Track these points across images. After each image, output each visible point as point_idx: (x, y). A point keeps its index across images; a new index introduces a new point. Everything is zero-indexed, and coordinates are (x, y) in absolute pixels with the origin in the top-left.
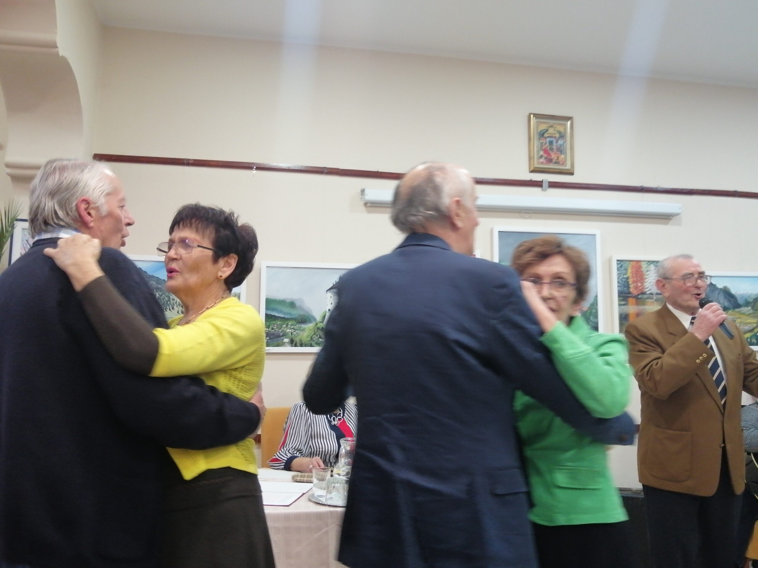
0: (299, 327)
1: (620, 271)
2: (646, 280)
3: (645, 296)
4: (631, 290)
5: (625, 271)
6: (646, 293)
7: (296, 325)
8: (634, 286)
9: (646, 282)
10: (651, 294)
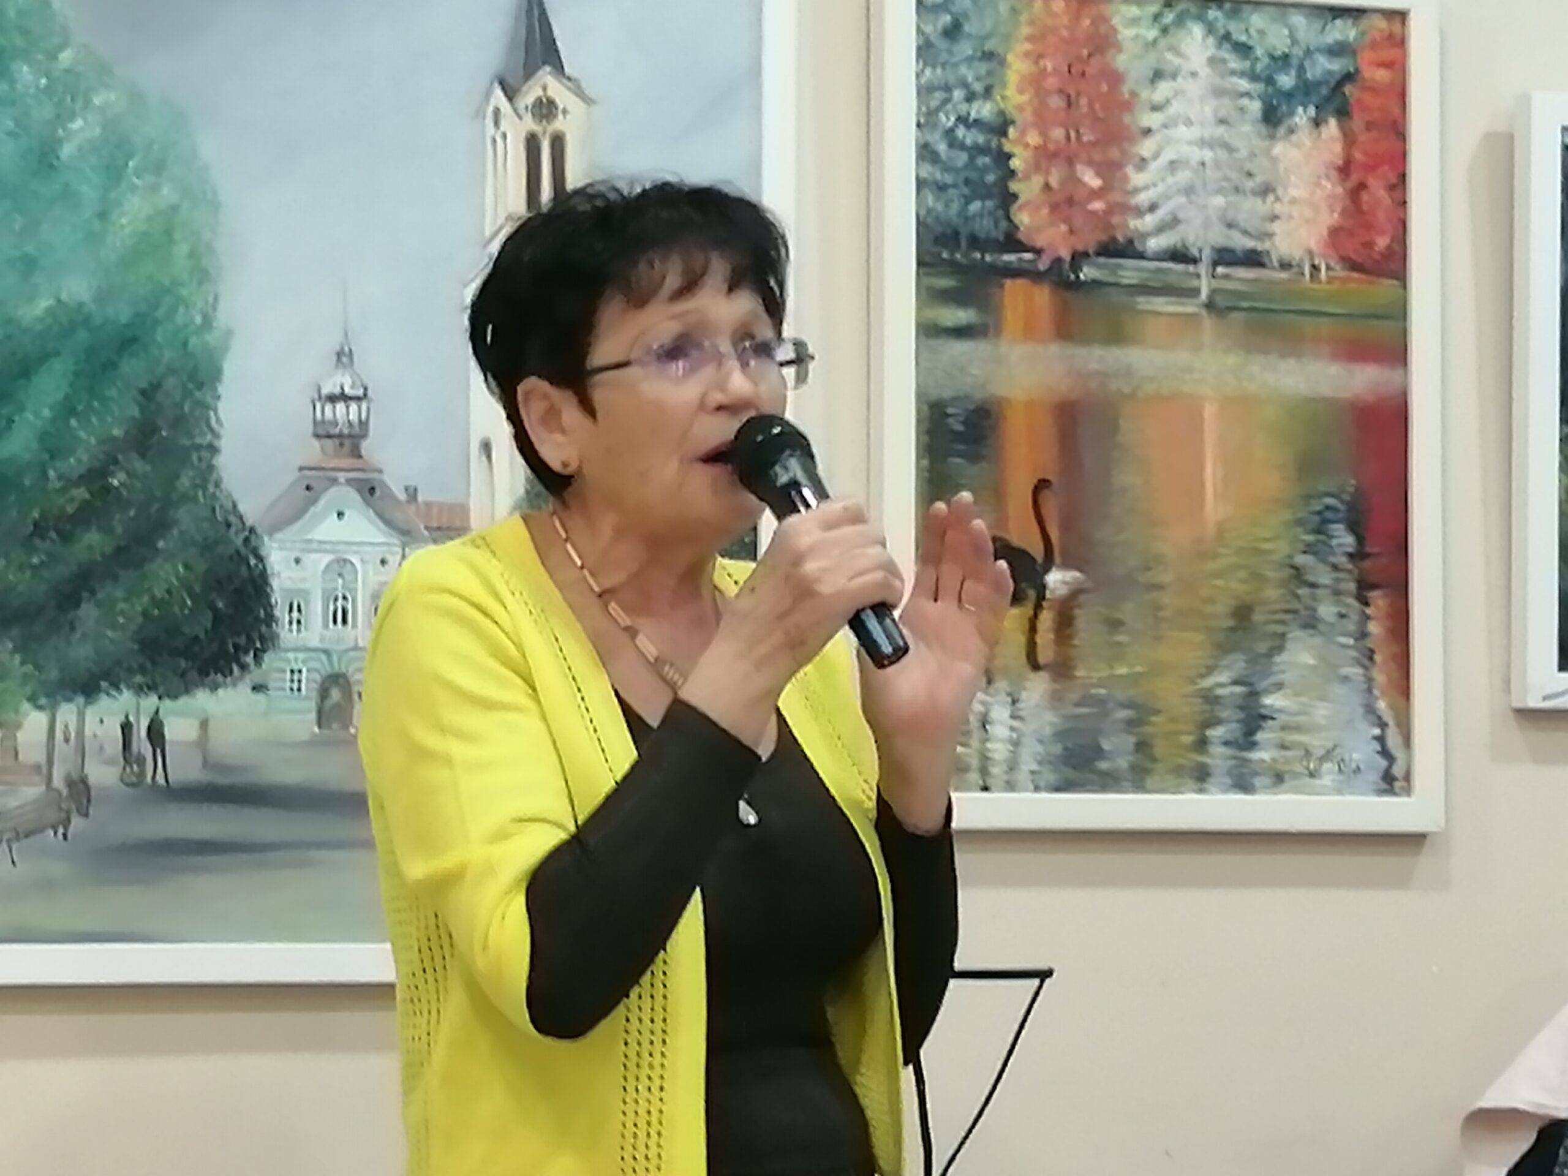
1: (944, 65)
2: (1146, 148)
3: (1130, 271)
4: (1023, 218)
5: (983, 68)
6: (1138, 246)
8: (1047, 186)
9: (1142, 163)
10: (1179, 255)
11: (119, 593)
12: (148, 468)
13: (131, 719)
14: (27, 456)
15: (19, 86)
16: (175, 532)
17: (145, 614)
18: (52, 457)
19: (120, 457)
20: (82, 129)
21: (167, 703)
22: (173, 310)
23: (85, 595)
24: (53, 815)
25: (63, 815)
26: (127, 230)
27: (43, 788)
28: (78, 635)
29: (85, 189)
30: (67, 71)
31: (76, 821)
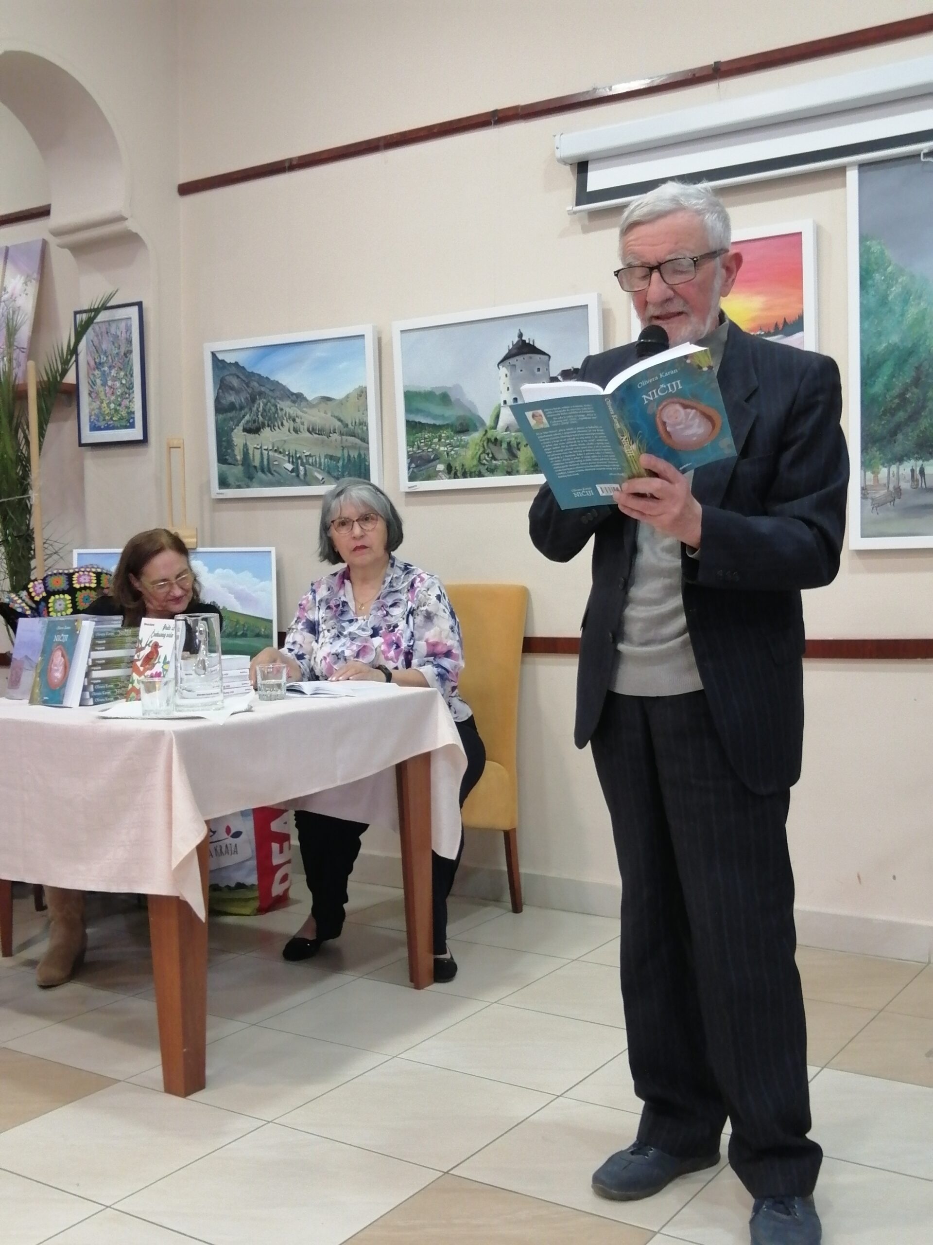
0: (458, 440)
7: (454, 436)
11: (910, 430)
12: (918, 391)
13: (914, 468)
14: (880, 392)
15: (876, 281)
16: (927, 409)
17: (918, 436)
18: (888, 391)
19: (909, 388)
20: (895, 290)
21: (926, 463)
22: (925, 340)
23: (899, 432)
24: (890, 499)
25: (893, 499)
26: (910, 318)
27: (886, 491)
28: (897, 443)
29: (896, 308)
30: (890, 273)
31: (897, 501)
